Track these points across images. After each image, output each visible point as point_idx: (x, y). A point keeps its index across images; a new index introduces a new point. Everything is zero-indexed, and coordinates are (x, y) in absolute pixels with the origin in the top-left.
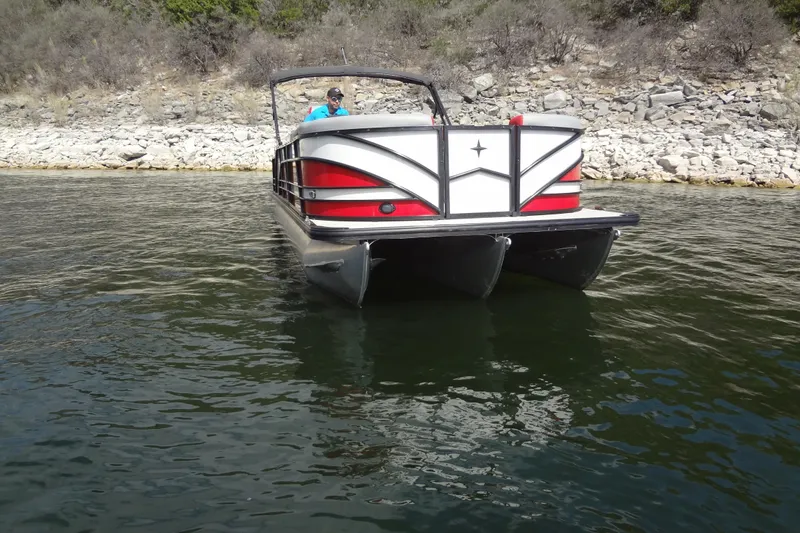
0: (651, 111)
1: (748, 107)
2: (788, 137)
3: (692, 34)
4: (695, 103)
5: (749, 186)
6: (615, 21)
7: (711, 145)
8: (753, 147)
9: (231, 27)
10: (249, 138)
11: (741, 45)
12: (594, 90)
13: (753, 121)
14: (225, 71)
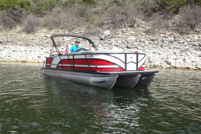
0: (163, 44)
1: (195, 43)
3: (177, 18)
4: (178, 41)
5: (195, 70)
6: (151, 14)
7: (183, 55)
8: (196, 56)
9: (21, 12)
10: (25, 51)
11: (193, 22)
12: (144, 37)
13: (197, 48)
14: (18, 27)
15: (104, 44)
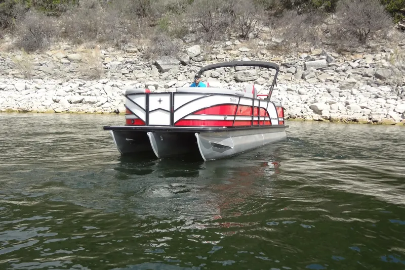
0: (305, 72)
1: (368, 71)
2: (392, 91)
3: (332, 21)
4: (334, 67)
5: (368, 123)
6: (281, 12)
7: (344, 96)
8: (370, 97)
9: (11, 7)
10: (26, 89)
11: (363, 29)
12: (268, 58)
13: (370, 80)
14: (7, 39)
15: (188, 73)
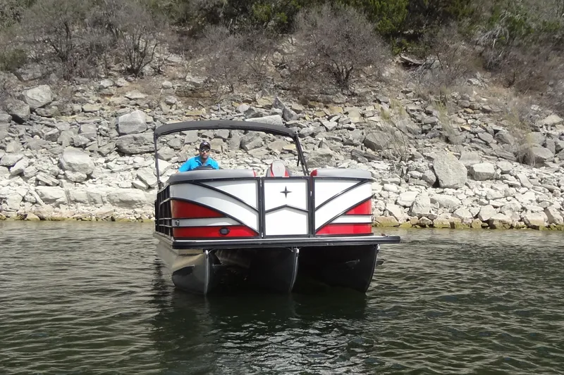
0: (246, 138)
1: (351, 135)
2: (392, 170)
3: (292, 49)
4: (296, 129)
12: (180, 111)
13: (356, 151)
15: (26, 139)
